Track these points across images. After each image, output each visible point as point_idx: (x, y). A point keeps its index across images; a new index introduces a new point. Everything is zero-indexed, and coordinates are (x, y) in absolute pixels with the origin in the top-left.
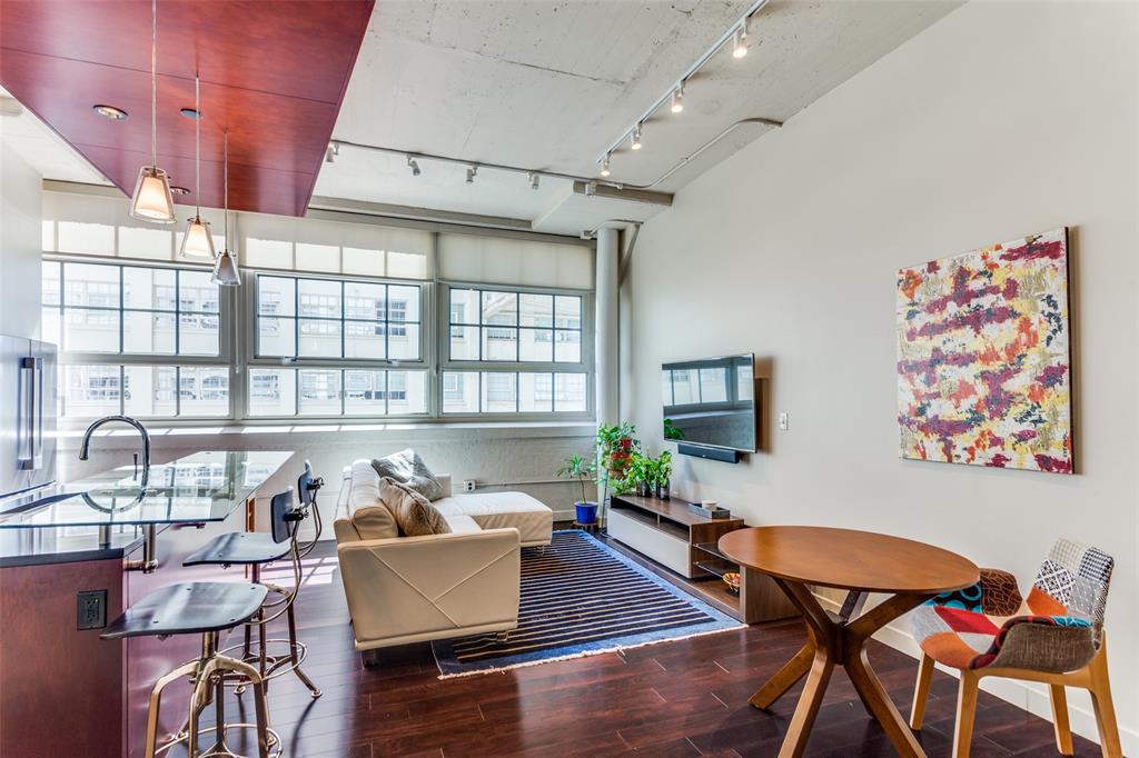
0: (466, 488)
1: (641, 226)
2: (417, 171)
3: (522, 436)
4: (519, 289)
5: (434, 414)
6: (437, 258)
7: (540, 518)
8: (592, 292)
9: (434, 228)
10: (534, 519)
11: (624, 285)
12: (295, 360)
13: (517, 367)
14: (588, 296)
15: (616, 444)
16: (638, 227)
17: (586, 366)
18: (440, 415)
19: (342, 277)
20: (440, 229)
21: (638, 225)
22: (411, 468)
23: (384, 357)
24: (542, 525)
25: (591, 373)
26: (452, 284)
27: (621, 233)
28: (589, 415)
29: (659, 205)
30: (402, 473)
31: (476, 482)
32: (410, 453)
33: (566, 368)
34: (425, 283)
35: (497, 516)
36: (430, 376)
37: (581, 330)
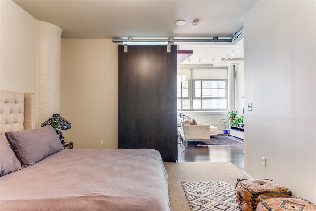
2: (190, 61)
4: (210, 80)
5: (191, 109)
6: (192, 75)
8: (228, 80)
9: (191, 68)
11: (235, 78)
13: (210, 98)
14: (226, 81)
15: (232, 115)
17: (226, 98)
18: (193, 109)
20: (193, 68)
21: (238, 64)
23: (181, 97)
25: (227, 99)
26: (195, 80)
27: (234, 66)
28: (227, 109)
33: (221, 98)
34: (189, 80)
36: (191, 100)
37: (225, 89)
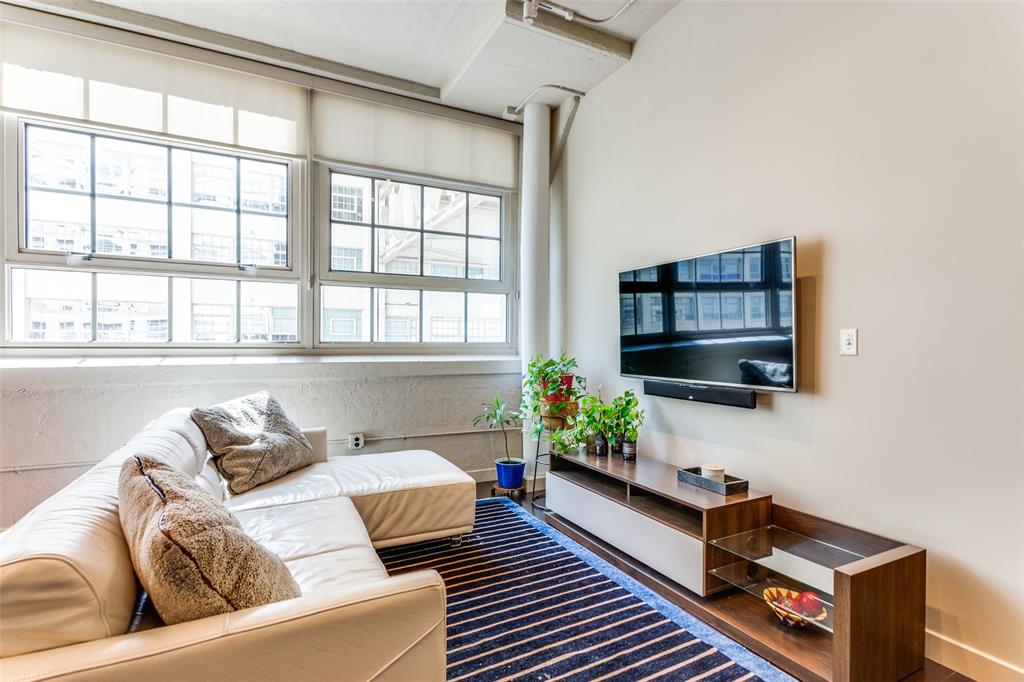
0: (351, 445)
1: (582, 99)
3: (429, 373)
4: (424, 180)
5: (307, 343)
6: (311, 124)
7: (458, 494)
9: (308, 84)
10: (449, 496)
12: (89, 258)
13: (420, 282)
14: (510, 199)
15: (556, 381)
16: (577, 99)
17: (507, 285)
18: (317, 344)
19: (167, 141)
20: (318, 86)
21: (578, 96)
22: (261, 421)
23: (234, 262)
24: (460, 504)
26: (333, 165)
27: (554, 111)
28: (510, 347)
29: (615, 56)
30: (245, 429)
31: (365, 436)
32: (262, 398)
33: (481, 286)
34: (294, 160)
35: (393, 493)
36: (301, 290)
37: (500, 240)
